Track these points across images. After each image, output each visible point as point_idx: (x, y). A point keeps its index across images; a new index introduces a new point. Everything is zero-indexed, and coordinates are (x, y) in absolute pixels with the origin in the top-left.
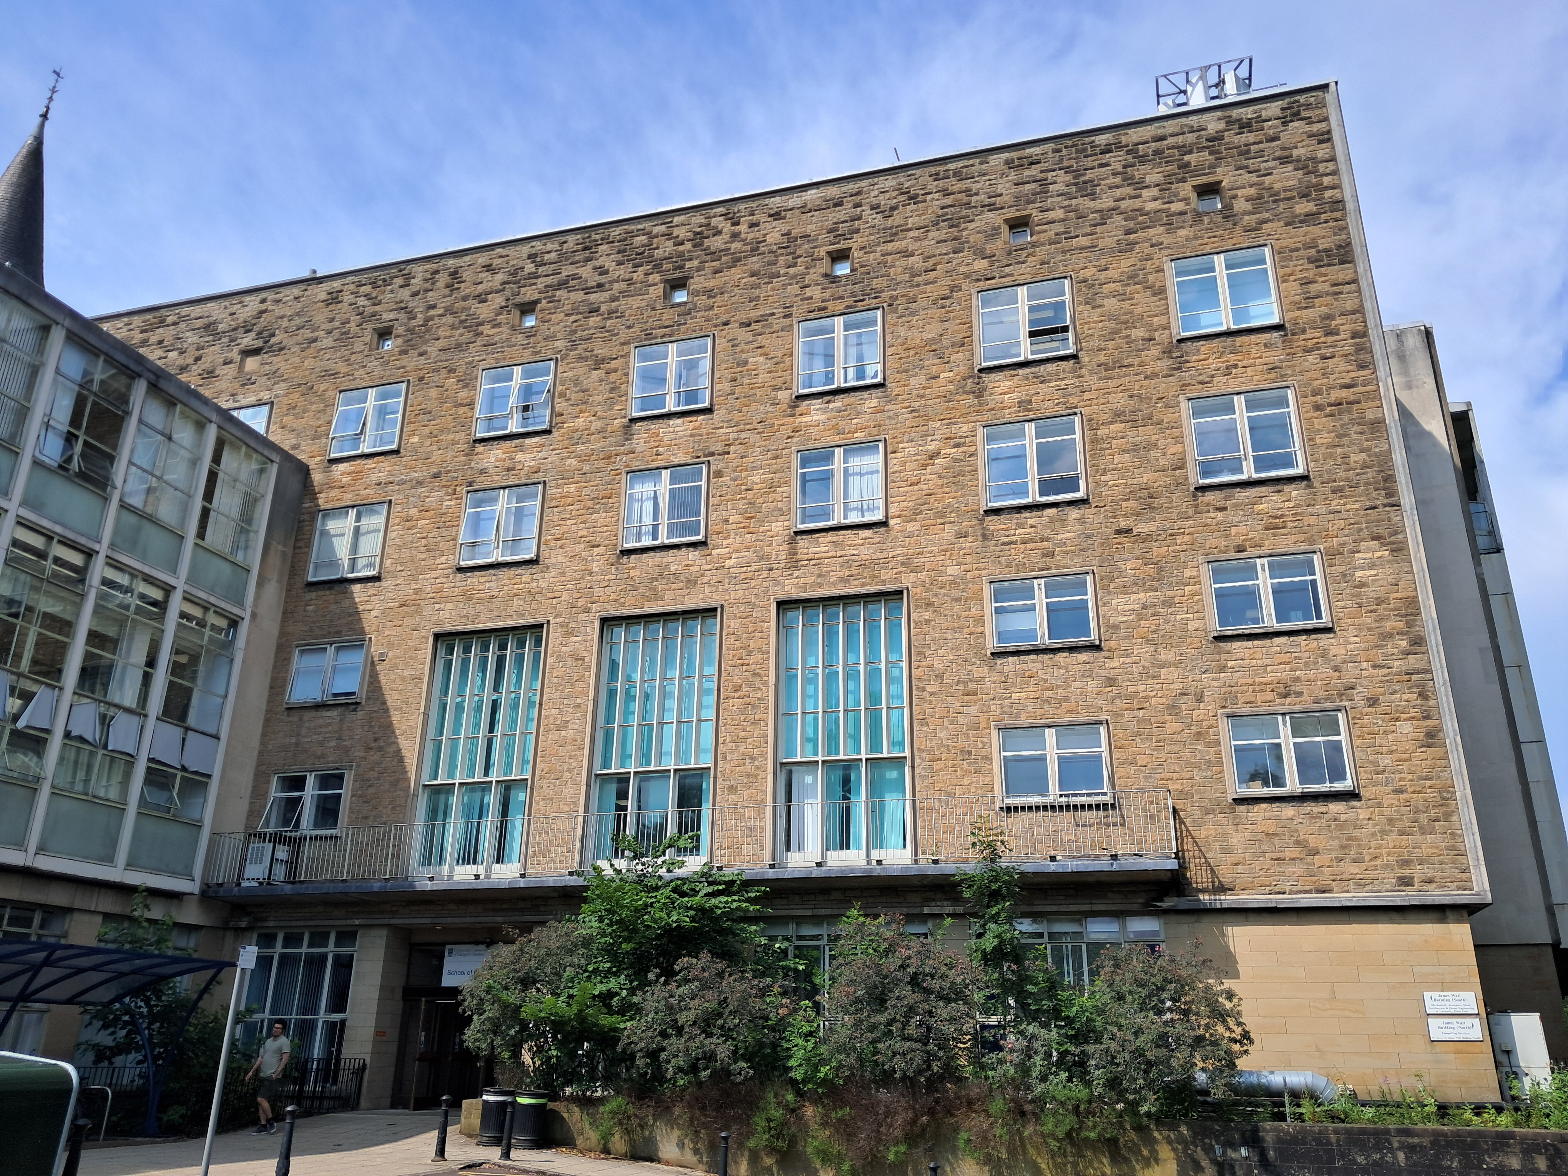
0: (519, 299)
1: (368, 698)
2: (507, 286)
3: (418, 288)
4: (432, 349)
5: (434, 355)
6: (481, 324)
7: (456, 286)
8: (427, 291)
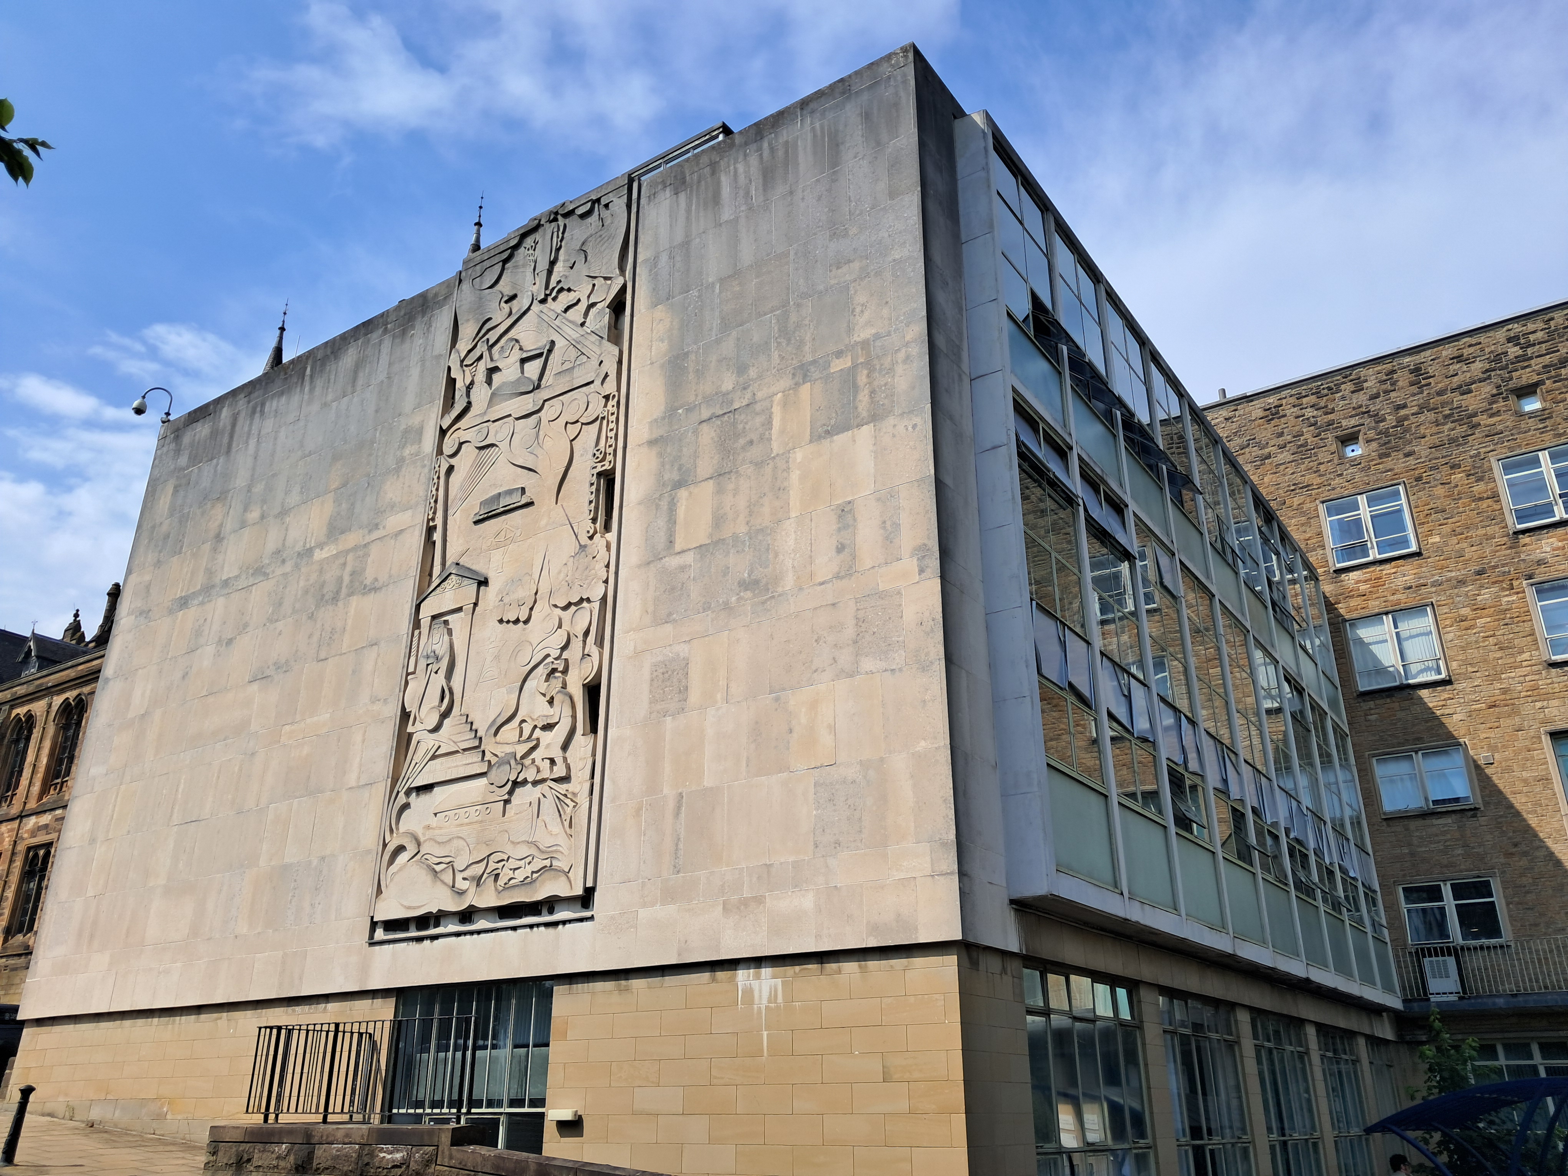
0: (1512, 385)
1: (1486, 804)
2: (1493, 374)
3: (1375, 391)
4: (1422, 449)
5: (1424, 453)
6: (1475, 415)
7: (1423, 382)
8: (1387, 392)
